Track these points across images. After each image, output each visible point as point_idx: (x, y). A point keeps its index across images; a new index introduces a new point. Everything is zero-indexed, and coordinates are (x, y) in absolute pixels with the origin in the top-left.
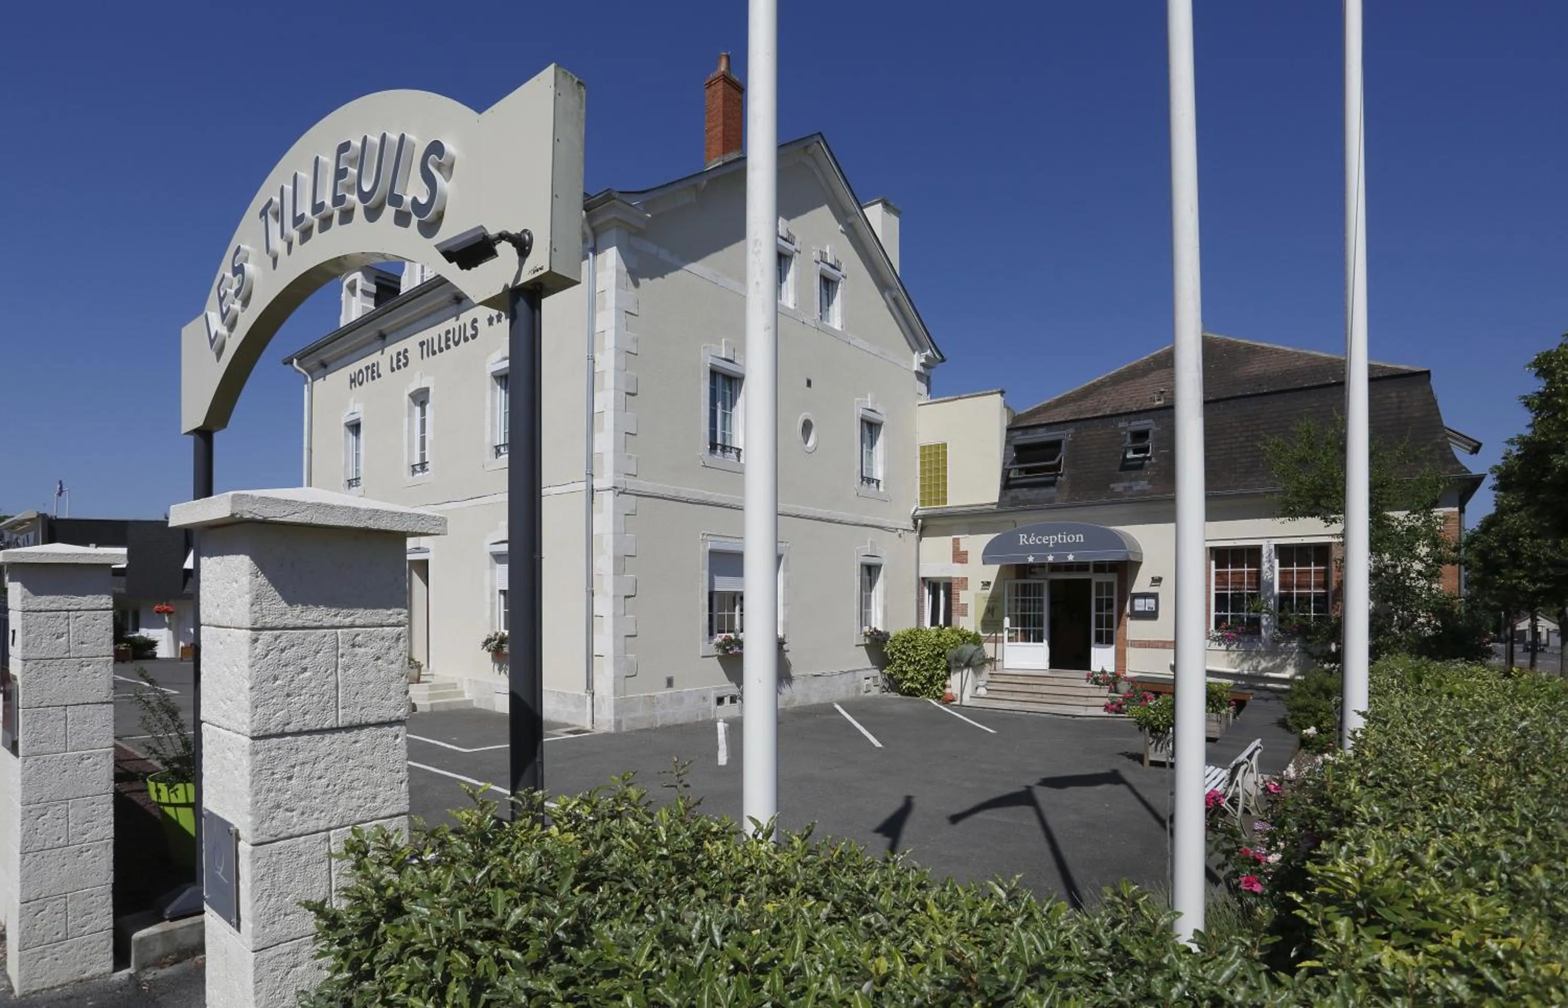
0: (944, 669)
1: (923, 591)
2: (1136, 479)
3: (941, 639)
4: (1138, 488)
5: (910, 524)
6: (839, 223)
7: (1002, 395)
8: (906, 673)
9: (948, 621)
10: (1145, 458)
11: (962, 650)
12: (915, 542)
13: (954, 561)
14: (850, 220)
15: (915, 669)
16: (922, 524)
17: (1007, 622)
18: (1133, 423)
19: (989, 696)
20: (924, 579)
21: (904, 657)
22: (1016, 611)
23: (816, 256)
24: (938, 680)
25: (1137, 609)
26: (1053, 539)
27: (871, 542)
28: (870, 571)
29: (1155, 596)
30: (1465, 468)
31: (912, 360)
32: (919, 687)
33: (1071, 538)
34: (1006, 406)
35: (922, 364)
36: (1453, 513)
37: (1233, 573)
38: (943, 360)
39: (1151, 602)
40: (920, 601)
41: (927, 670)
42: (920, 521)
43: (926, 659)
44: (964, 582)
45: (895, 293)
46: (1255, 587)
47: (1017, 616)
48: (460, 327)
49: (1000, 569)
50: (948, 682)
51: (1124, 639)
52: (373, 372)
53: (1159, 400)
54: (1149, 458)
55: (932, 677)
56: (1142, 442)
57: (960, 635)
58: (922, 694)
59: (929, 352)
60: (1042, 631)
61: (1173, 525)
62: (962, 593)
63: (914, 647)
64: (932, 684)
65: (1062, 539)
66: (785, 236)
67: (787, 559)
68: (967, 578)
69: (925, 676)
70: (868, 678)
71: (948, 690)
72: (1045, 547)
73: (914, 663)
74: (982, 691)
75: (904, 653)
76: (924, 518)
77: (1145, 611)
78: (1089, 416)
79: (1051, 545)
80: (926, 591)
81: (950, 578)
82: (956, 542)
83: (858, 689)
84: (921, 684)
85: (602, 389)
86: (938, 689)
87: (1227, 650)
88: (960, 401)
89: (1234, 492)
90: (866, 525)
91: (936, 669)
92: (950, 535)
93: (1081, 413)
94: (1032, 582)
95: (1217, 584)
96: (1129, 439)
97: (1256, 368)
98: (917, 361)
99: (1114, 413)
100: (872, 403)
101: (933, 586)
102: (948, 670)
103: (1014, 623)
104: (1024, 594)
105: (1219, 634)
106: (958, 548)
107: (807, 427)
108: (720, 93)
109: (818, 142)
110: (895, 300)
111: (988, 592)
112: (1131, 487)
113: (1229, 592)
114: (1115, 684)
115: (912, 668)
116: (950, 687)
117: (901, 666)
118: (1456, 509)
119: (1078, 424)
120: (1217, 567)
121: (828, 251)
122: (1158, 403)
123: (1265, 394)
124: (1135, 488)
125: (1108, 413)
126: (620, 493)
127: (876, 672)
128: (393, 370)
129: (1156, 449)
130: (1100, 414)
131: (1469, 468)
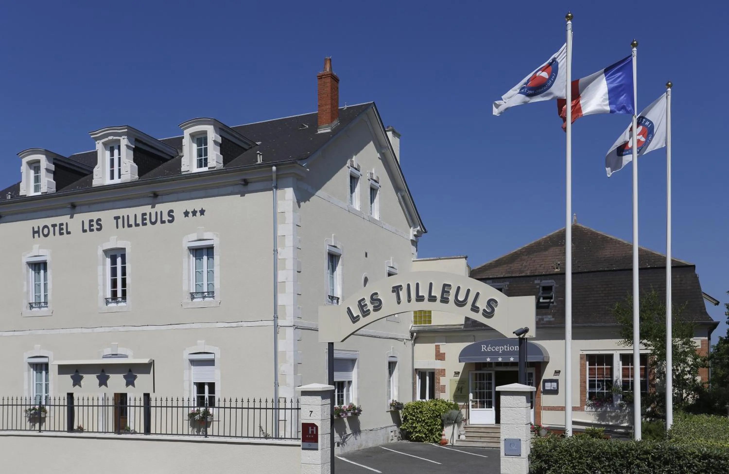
0: (440, 425)
1: (416, 377)
2: (546, 314)
3: (437, 407)
4: (547, 319)
5: (408, 336)
6: (378, 152)
7: (466, 259)
8: (416, 427)
9: (432, 396)
10: (550, 302)
11: (451, 414)
12: (411, 346)
13: (436, 359)
14: (383, 151)
15: (422, 425)
16: (416, 336)
17: (471, 396)
18: (543, 281)
19: (466, 440)
20: (416, 369)
21: (414, 418)
22: (476, 390)
23: (368, 175)
24: (436, 431)
25: (546, 388)
26: (502, 349)
27: (393, 348)
28: (392, 365)
29: (556, 381)
30: (710, 318)
31: (409, 233)
32: (424, 436)
33: (512, 348)
34: (468, 266)
35: (415, 235)
36: (705, 340)
37: (598, 369)
38: (426, 232)
39: (555, 384)
40: (414, 384)
41: (429, 426)
42: (415, 334)
43: (429, 419)
44: (443, 372)
45: (403, 194)
46: (609, 376)
47: (476, 393)
48: (156, 213)
49: (465, 364)
50: (443, 433)
51: (540, 405)
52: (61, 229)
53: (557, 268)
54: (553, 303)
55: (432, 430)
56: (549, 294)
57: (446, 404)
58: (425, 440)
59: (419, 228)
60: (491, 401)
61: (564, 341)
62: (442, 378)
63: (421, 412)
64: (432, 434)
65: (507, 348)
66: (356, 167)
67: (358, 361)
68: (445, 369)
69: (428, 429)
70: (392, 432)
71: (443, 437)
72: (497, 354)
73: (420, 422)
74: (463, 437)
75: (414, 416)
76: (418, 332)
77: (551, 390)
78: (517, 275)
79: (500, 352)
80: (418, 377)
81: (434, 369)
82: (437, 347)
83: (388, 438)
84: (425, 434)
85: (284, 269)
86: (436, 437)
87: (596, 411)
88: (439, 260)
89: (599, 324)
90: (390, 338)
91: (435, 425)
92: (434, 343)
93: (512, 272)
94: (485, 372)
95: (589, 374)
96: (541, 292)
97: (607, 253)
98: (412, 232)
99: (532, 274)
100: (393, 263)
101: (422, 374)
102: (442, 425)
103: (475, 397)
104: (480, 380)
105: (592, 402)
106: (439, 351)
107: (366, 280)
108: (329, 85)
109: (372, 108)
110: (403, 197)
111: (458, 378)
112: (543, 319)
113: (596, 379)
114: (538, 431)
115: (419, 424)
116: (444, 435)
117: (412, 423)
118: (707, 338)
119: (511, 279)
120: (589, 365)
121: (373, 172)
122: (556, 270)
123: (614, 270)
124: (545, 320)
125: (528, 274)
126: (296, 328)
127: (395, 428)
128: (84, 231)
129: (556, 297)
130: (523, 274)
131: (712, 318)
